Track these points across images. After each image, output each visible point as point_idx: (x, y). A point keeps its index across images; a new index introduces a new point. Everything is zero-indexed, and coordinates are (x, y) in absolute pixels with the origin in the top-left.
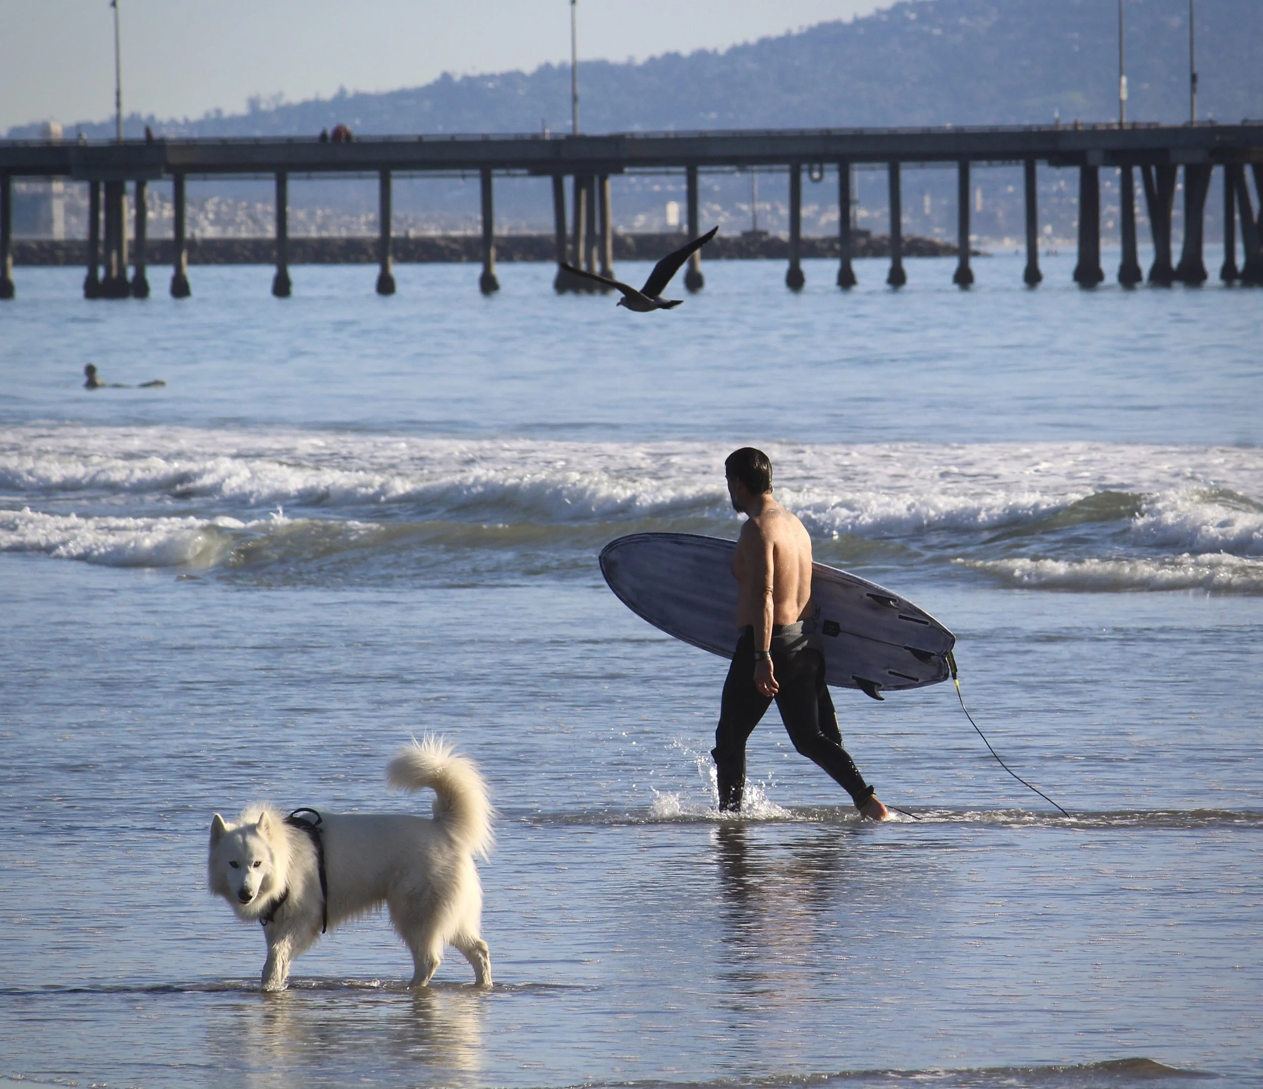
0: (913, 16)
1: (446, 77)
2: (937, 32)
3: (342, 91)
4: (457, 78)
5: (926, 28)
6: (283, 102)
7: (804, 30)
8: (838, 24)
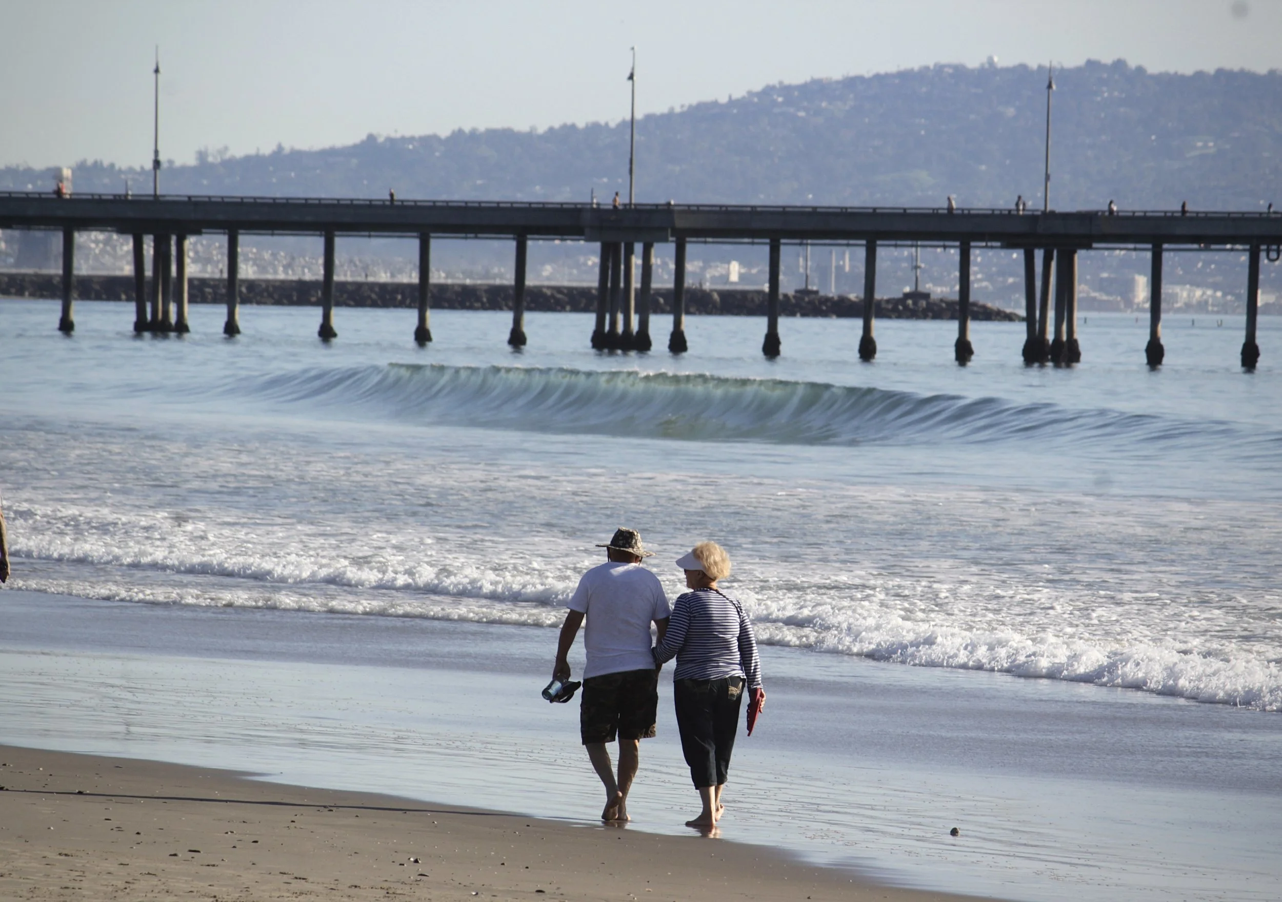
0: (780, 99)
1: (371, 138)
2: (802, 114)
3: (280, 148)
4: (381, 140)
5: (792, 110)
6: (228, 156)
7: (685, 109)
8: (715, 104)
